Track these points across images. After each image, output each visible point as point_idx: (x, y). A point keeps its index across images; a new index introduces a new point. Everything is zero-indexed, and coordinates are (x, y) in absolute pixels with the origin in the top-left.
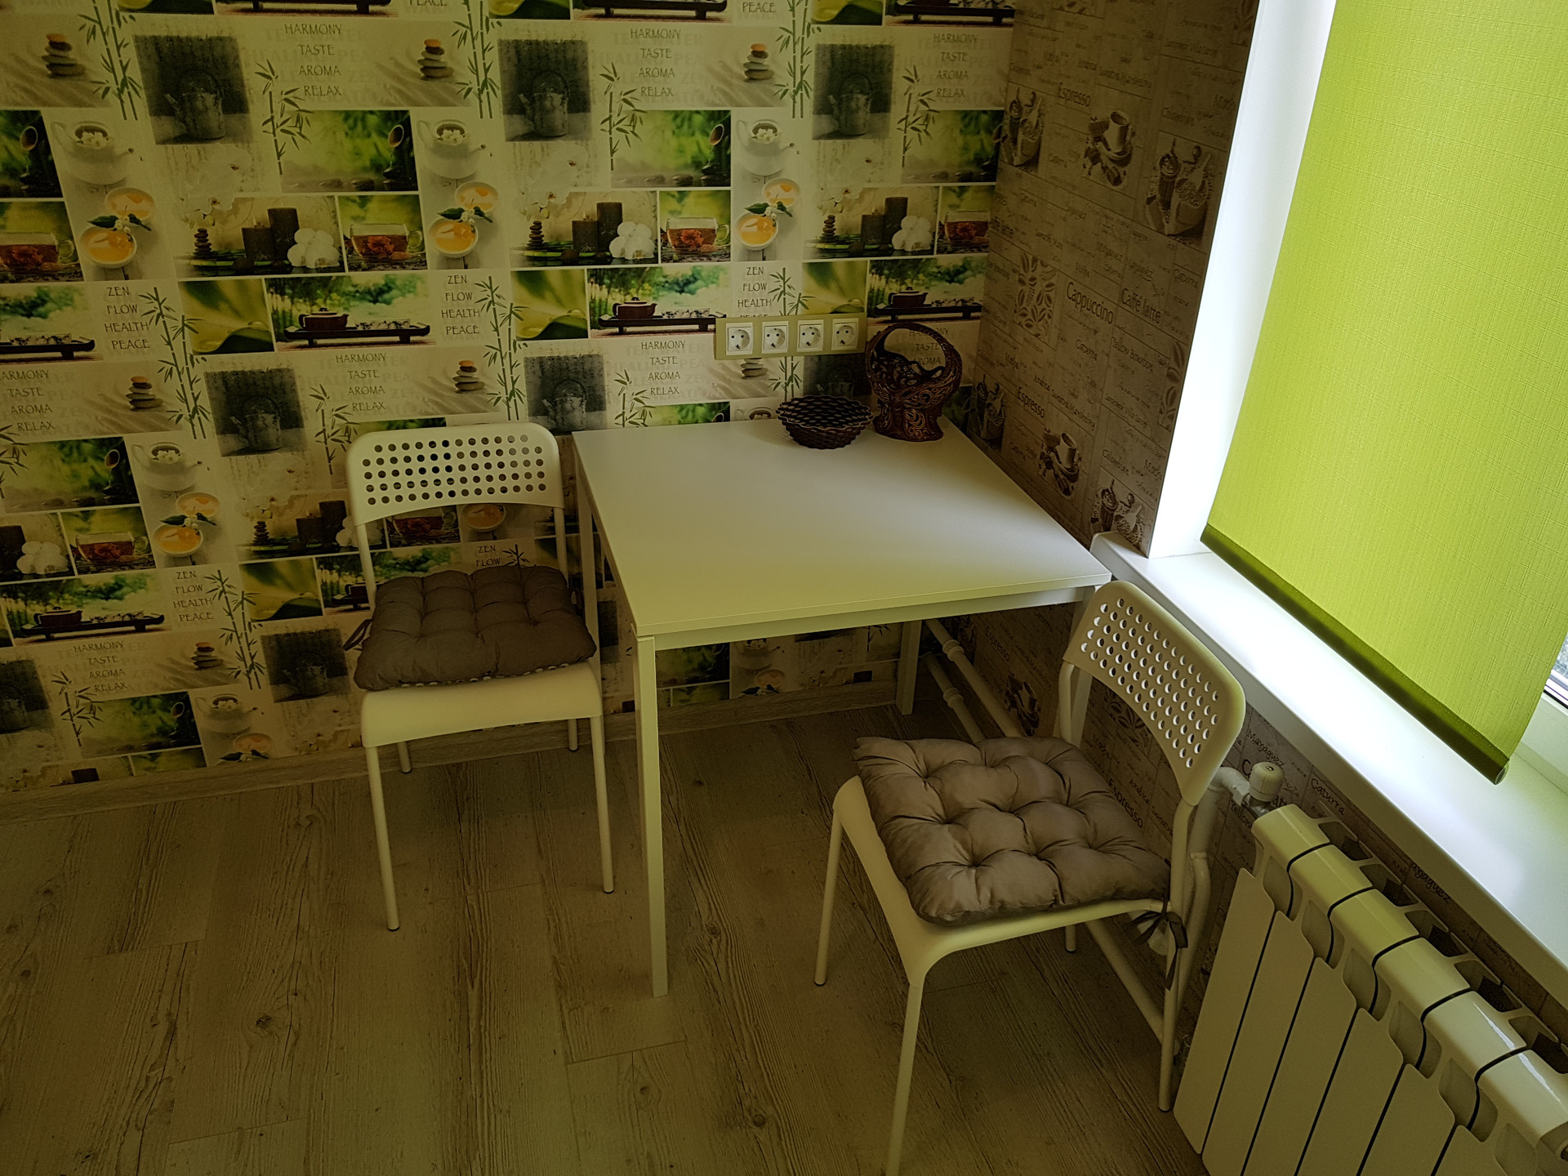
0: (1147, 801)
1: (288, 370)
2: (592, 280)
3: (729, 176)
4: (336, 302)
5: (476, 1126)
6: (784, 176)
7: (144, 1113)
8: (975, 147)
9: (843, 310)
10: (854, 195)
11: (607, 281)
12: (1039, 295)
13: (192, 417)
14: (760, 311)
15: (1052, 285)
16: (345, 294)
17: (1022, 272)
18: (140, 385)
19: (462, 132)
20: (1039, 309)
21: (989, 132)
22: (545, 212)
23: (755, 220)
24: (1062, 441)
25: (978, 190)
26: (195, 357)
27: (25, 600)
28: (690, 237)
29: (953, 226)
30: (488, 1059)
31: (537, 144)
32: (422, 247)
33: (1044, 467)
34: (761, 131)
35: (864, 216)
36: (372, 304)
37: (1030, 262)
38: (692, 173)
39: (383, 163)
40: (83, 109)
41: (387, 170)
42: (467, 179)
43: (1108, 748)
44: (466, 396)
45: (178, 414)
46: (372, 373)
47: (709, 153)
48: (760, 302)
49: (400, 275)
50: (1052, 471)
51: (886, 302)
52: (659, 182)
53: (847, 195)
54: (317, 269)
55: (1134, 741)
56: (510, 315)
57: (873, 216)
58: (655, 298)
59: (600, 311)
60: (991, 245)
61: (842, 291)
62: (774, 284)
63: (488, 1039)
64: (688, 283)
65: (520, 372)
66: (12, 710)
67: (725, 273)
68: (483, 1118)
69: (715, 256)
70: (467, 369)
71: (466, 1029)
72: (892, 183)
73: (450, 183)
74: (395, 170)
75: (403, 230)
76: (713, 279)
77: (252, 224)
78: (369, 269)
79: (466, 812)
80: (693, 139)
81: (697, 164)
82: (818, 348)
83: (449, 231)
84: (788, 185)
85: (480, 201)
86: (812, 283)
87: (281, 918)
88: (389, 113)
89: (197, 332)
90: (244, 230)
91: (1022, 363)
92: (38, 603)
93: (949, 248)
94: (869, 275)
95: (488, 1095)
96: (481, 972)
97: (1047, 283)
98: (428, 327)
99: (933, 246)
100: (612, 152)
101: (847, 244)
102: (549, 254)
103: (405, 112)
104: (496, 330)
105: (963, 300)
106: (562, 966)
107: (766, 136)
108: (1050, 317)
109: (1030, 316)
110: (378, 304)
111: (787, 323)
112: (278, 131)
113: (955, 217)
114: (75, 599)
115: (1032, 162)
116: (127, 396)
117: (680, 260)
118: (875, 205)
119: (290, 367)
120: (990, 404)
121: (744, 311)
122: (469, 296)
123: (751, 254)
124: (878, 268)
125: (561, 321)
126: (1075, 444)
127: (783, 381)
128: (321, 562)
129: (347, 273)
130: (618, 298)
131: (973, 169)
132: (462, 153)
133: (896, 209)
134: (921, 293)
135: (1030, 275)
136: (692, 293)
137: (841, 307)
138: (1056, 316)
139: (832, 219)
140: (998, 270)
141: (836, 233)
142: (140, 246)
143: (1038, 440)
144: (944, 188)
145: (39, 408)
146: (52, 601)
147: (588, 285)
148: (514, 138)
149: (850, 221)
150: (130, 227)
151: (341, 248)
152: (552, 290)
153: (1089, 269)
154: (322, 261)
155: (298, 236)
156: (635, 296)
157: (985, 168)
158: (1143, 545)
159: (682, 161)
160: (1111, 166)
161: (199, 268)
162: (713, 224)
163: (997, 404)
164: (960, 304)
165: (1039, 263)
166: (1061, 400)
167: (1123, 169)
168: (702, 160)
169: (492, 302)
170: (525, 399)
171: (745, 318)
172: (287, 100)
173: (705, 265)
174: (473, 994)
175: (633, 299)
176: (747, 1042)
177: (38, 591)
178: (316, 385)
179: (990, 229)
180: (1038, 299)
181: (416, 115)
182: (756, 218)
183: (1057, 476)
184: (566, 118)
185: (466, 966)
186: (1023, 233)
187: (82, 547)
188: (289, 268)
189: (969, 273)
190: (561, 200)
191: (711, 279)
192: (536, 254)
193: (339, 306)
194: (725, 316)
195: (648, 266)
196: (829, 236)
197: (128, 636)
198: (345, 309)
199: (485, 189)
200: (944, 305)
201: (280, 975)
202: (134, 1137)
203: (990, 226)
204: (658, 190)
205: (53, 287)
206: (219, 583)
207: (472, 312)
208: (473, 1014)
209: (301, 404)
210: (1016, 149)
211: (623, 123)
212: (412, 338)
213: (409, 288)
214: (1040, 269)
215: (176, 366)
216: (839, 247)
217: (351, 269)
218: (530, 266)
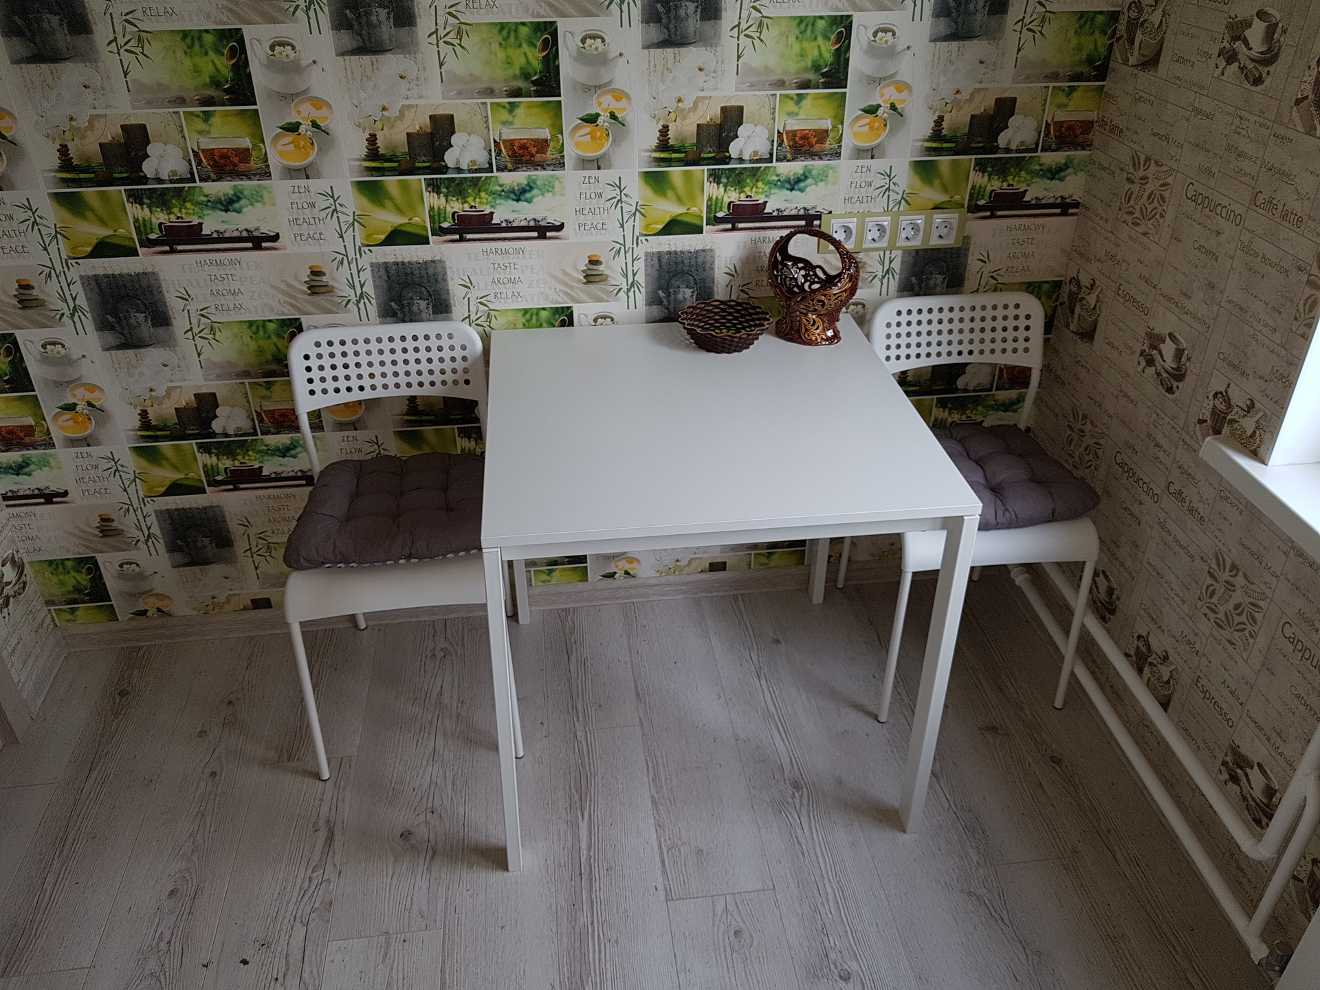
0: (1241, 704)
1: (441, 261)
2: (711, 179)
3: (846, 79)
4: (485, 201)
5: (588, 952)
6: (898, 78)
7: (308, 910)
8: (1088, 47)
9: (942, 206)
10: (965, 95)
11: (724, 180)
12: (1151, 194)
13: (358, 302)
14: (864, 208)
15: (1168, 184)
16: (493, 193)
17: (1131, 170)
18: (316, 273)
19: (603, 40)
20: (1150, 208)
21: (1104, 32)
22: (673, 116)
23: (867, 121)
24: (1168, 340)
25: (1088, 89)
26: (363, 249)
27: (217, 456)
28: (805, 137)
29: (1059, 125)
30: (598, 889)
31: (670, 51)
32: (561, 150)
33: (1143, 364)
34: (880, 34)
35: (972, 116)
36: (515, 203)
37: (1142, 162)
38: (811, 76)
39: (531, 71)
40: (277, 25)
41: (535, 78)
42: (606, 85)
43: (1198, 646)
44: (591, 286)
45: (347, 299)
46: (512, 265)
47: (828, 57)
48: (865, 198)
49: (540, 175)
50: (1154, 368)
51: (987, 198)
52: (780, 86)
53: (957, 96)
54: (469, 170)
55: (1232, 643)
56: (635, 213)
57: (981, 116)
58: (767, 196)
59: (716, 208)
60: (1096, 143)
61: (945, 189)
62: (880, 181)
63: (597, 869)
64: (798, 181)
65: (640, 265)
66: (205, 547)
67: (834, 172)
68: (594, 945)
69: (826, 155)
70: (594, 262)
71: (578, 859)
72: (1005, 83)
73: (590, 89)
74: (541, 78)
75: (546, 133)
76: (823, 177)
77: (415, 128)
78: (514, 170)
79: (574, 654)
80: (816, 43)
81: (816, 67)
82: (917, 243)
83: (586, 135)
84: (903, 86)
85: (615, 106)
86: (917, 181)
87: (420, 741)
88: (539, 23)
89: (365, 227)
90: (408, 134)
91: (1124, 261)
92: (228, 458)
93: (1053, 146)
94: (972, 173)
95: (598, 923)
96: (590, 805)
97: (1161, 182)
98: (563, 224)
99: (1037, 144)
100: (739, 57)
101: (954, 142)
102: (674, 156)
103: (553, 23)
104: (622, 226)
105: (1062, 197)
106: (659, 805)
107: (884, 39)
108: (1162, 216)
109: (1137, 214)
110: (520, 202)
111: (889, 218)
112: (441, 43)
113: (1062, 116)
114: (258, 456)
115: (1151, 62)
116: (305, 282)
117: (793, 160)
118: (984, 104)
119: (443, 259)
120: (1083, 299)
121: (849, 208)
122: (600, 195)
123: (860, 153)
124: (981, 166)
125: (680, 218)
126: (1184, 344)
127: (880, 274)
128: (461, 431)
129: (495, 173)
130: (733, 196)
131: (1084, 69)
132: (602, 60)
133: (1005, 108)
134: (1021, 190)
135: (1141, 173)
136: (802, 190)
137: (943, 203)
138: (1170, 216)
139: (941, 118)
140: (1104, 169)
141: (944, 132)
142: (320, 149)
143: (1139, 337)
144: (1054, 87)
145: (232, 291)
146: (239, 457)
147: (706, 184)
148: (648, 46)
149: (959, 120)
150: (312, 132)
151: (490, 150)
152: (674, 189)
153: (1214, 169)
154: (473, 162)
155: (454, 139)
156: (749, 194)
157: (1096, 68)
158: (1261, 451)
159: (802, 64)
160: (1250, 65)
161: (368, 169)
162: (827, 124)
163: (1092, 299)
164: (1059, 201)
165: (1153, 162)
166: (1170, 299)
167: (1266, 70)
168: (822, 63)
169: (620, 200)
170: (643, 290)
171: (849, 214)
172: (450, 13)
173: (816, 164)
174: (583, 826)
175: (747, 197)
176: (831, 896)
177: (227, 448)
178: (464, 275)
179: (1096, 127)
180: (1149, 198)
181: (563, 25)
182: (868, 119)
183: (1158, 374)
184: (698, 26)
185: (576, 798)
186: (1136, 132)
187: (265, 411)
188: (445, 169)
189: (1070, 170)
190: (687, 104)
191: (820, 177)
192: (662, 155)
193: (486, 204)
194: (830, 212)
195: (763, 165)
196: (937, 135)
197: (300, 489)
198: (492, 206)
199: (620, 95)
200: (1043, 202)
201: (419, 794)
202: (300, 931)
203: (1096, 125)
204: (778, 93)
205: (246, 185)
206: (376, 446)
207: (602, 210)
208: (584, 845)
209: (451, 292)
210: (1132, 49)
211: (751, 29)
212: (548, 234)
213: (548, 188)
214: (1153, 168)
215: (347, 256)
216: (945, 145)
217: (498, 170)
218: (656, 166)
